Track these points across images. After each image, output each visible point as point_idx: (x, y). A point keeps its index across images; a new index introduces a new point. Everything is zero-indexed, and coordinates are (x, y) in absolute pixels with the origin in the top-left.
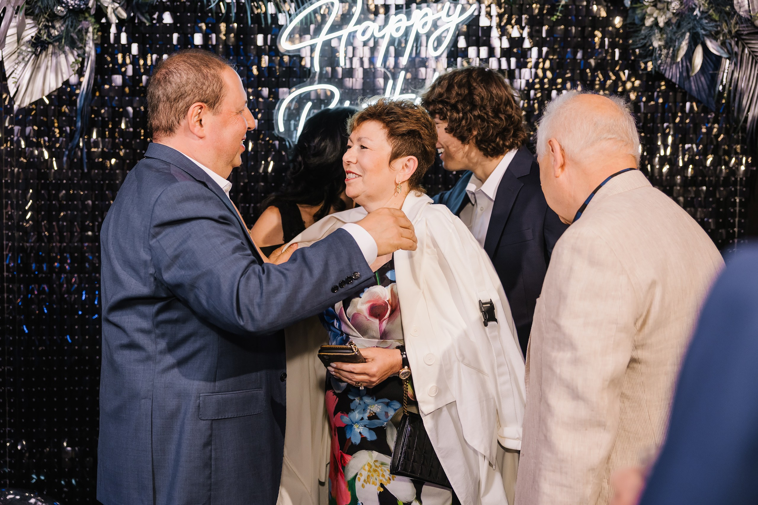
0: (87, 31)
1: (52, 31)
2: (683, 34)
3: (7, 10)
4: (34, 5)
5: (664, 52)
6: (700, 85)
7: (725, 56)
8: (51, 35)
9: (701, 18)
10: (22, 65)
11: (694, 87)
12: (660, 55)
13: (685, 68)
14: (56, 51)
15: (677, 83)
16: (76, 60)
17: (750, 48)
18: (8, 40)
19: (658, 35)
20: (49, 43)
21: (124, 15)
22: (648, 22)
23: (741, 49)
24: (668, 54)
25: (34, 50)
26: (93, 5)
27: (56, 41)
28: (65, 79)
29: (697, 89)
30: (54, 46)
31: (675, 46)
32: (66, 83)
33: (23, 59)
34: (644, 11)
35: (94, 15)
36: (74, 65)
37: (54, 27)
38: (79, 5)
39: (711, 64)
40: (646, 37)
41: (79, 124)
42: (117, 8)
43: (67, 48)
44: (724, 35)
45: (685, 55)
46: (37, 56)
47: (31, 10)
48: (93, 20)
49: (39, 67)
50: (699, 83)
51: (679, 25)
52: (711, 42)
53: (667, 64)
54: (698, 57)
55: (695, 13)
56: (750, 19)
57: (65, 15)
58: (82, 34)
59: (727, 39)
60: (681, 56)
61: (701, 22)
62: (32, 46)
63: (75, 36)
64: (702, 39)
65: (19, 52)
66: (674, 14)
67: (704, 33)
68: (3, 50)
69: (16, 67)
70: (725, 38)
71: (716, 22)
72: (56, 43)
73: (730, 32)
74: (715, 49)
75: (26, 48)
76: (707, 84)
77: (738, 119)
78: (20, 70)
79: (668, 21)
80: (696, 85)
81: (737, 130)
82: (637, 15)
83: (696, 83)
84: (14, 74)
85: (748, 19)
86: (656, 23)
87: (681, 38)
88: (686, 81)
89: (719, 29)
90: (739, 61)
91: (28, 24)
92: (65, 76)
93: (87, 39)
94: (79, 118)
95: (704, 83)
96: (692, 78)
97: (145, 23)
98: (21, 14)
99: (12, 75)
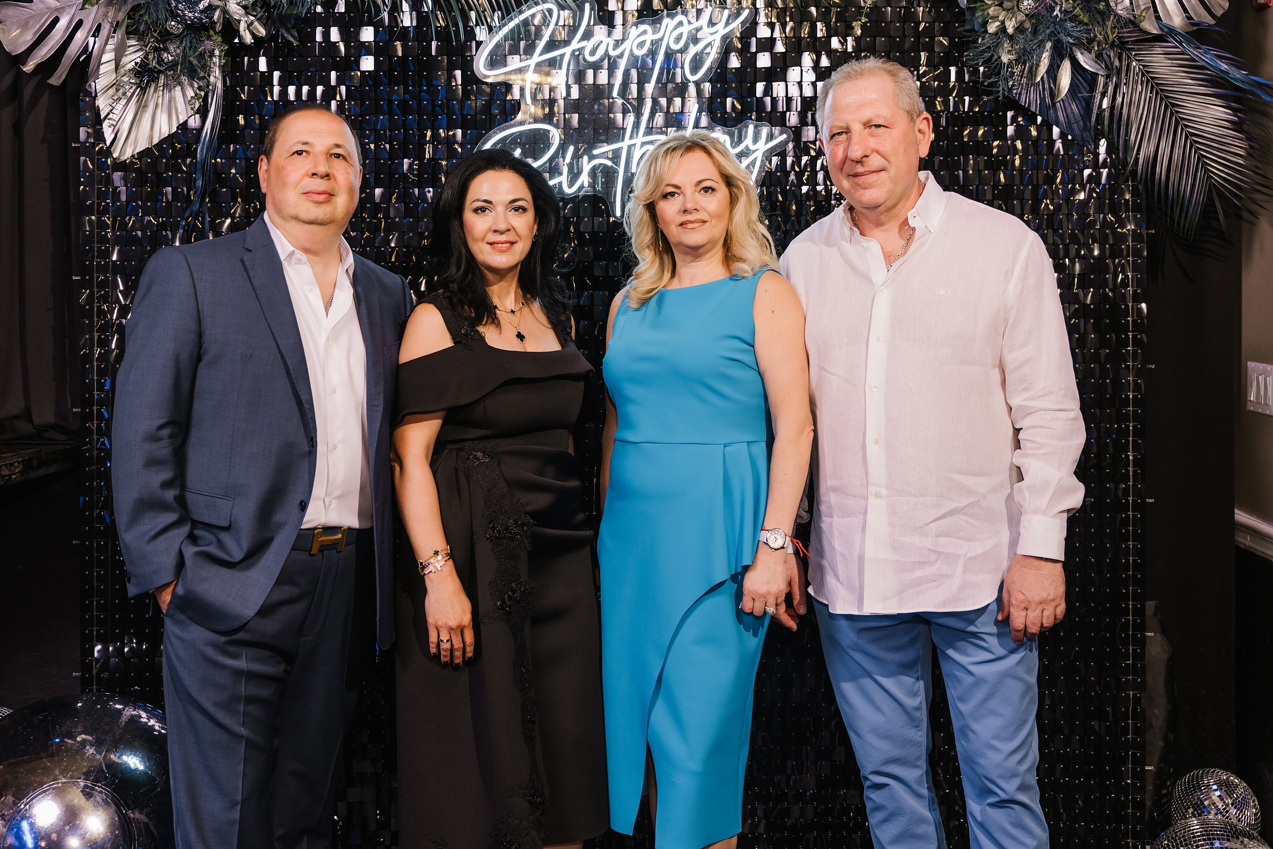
0: (212, 55)
1: (166, 55)
2: (1041, 45)
3: (102, 28)
4: (139, 20)
5: (1017, 70)
6: (1071, 115)
7: (1101, 72)
8: (162, 59)
9: (1063, 21)
10: (123, 102)
11: (1061, 118)
12: (1013, 74)
13: (1047, 91)
14: (169, 82)
15: (1037, 113)
16: (196, 94)
17: (1137, 60)
18: (103, 69)
19: (1006, 45)
20: (160, 72)
21: (262, 32)
22: (992, 28)
23: (1125, 63)
24: (1022, 71)
25: (138, 82)
26: (219, 18)
27: (169, 69)
28: (181, 122)
29: (1066, 120)
30: (167, 76)
31: (1032, 61)
32: (184, 126)
33: (124, 94)
34: (986, 12)
35: (220, 32)
36: (194, 101)
37: (166, 50)
38: (201, 19)
39: (1085, 85)
40: (989, 48)
41: (199, 183)
42: (252, 23)
43: (184, 79)
44: (1099, 44)
45: (1047, 72)
46: (144, 90)
47: (135, 27)
48: (220, 39)
49: (146, 106)
51: (1035, 32)
52: (1082, 54)
53: (1022, 86)
54: (1066, 74)
55: (1055, 14)
56: (1133, 19)
57: (181, 33)
58: (204, 58)
59: (1103, 49)
60: (1042, 75)
61: (1064, 26)
62: (135, 76)
63: (195, 62)
64: (1068, 50)
65: (119, 85)
66: (1027, 15)
67: (1071, 41)
68: (96, 81)
69: (114, 105)
70: (1101, 48)
71: (1086, 24)
72: (170, 71)
73: (1106, 38)
74: (1089, 62)
75: (128, 79)
76: (1080, 113)
77: (1125, 163)
78: (120, 109)
79: (1020, 25)
80: (1065, 115)
81: (1125, 176)
82: (976, 19)
83: (1064, 112)
84: (111, 116)
85: (1130, 20)
86: (1003, 29)
87: (1039, 49)
88: (1050, 110)
89: (1091, 35)
90: (1123, 79)
91: (130, 47)
92: (181, 117)
93: (212, 66)
94: (199, 174)
95: (1075, 110)
96: (1058, 105)
97: (292, 43)
98: (120, 32)
99: (108, 117)
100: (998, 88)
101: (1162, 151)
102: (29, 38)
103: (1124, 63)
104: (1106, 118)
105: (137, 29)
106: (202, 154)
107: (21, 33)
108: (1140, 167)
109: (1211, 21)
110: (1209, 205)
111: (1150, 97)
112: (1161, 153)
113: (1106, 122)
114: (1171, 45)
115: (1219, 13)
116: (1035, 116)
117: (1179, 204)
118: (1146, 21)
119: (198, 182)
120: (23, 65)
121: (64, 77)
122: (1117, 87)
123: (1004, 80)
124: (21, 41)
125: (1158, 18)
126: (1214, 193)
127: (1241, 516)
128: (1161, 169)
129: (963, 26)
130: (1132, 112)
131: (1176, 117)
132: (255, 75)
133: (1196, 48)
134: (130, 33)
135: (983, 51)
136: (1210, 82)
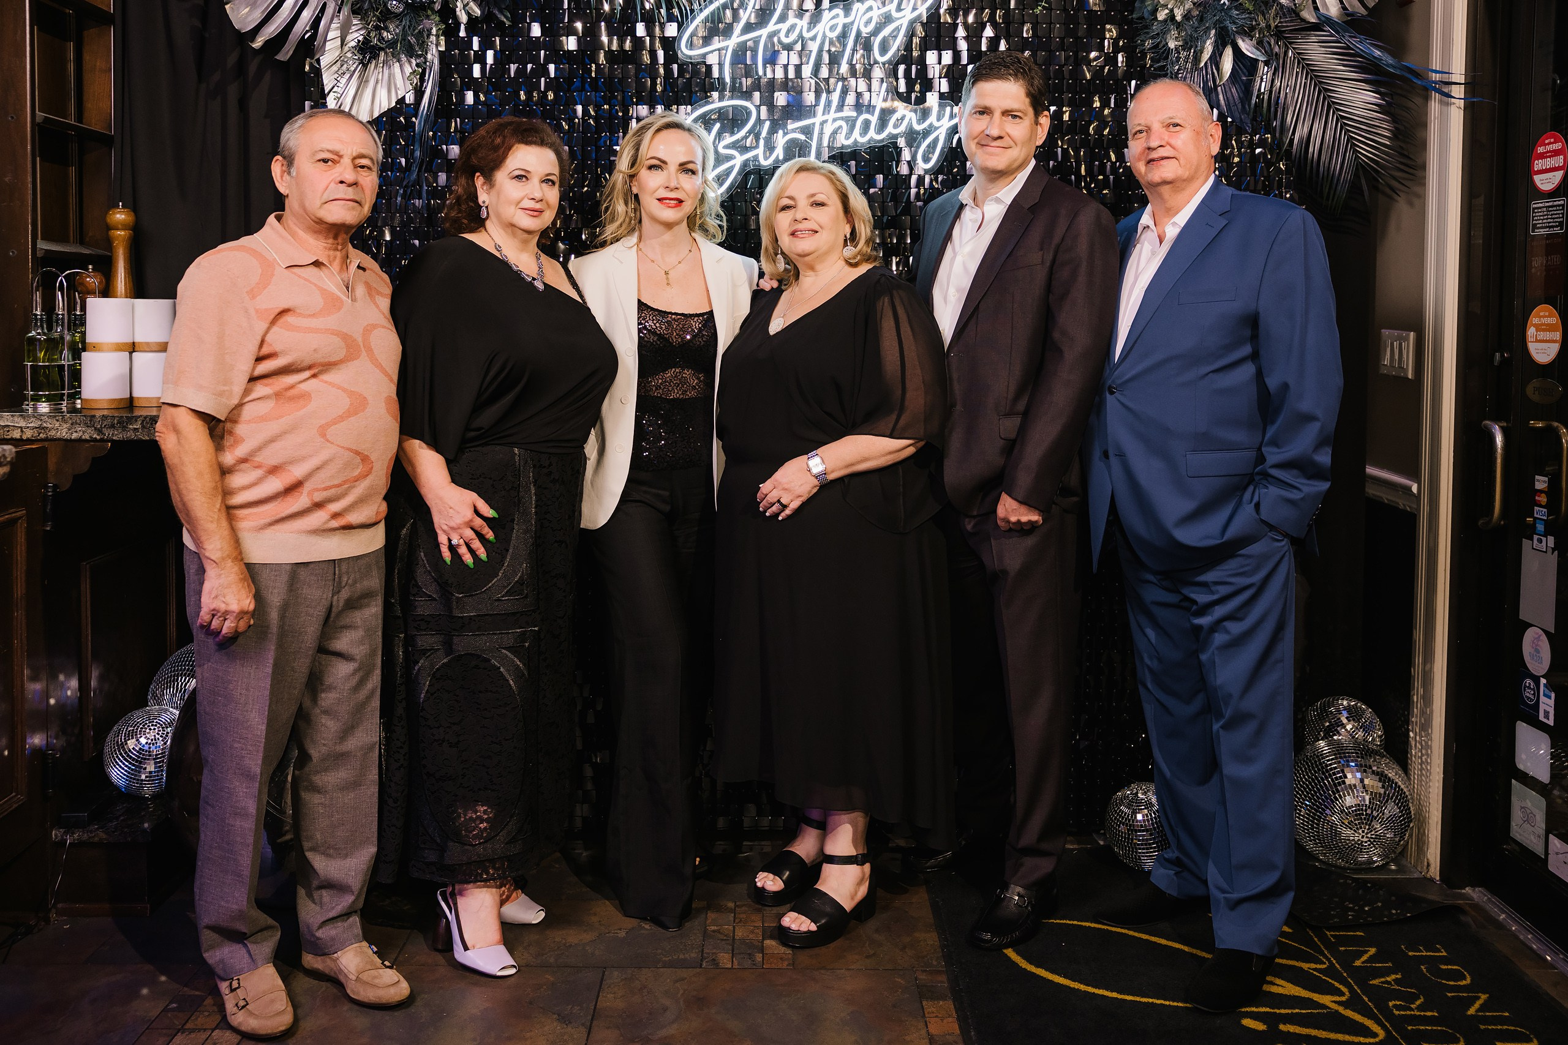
0: (429, 34)
1: (385, 34)
2: (1207, 31)
3: (327, 6)
5: (1183, 54)
6: (1231, 98)
7: (1262, 58)
8: (382, 37)
9: (1229, 8)
10: (347, 76)
11: (1222, 102)
12: (1178, 58)
13: (1210, 77)
14: (389, 59)
16: (415, 71)
17: (1294, 48)
18: (329, 46)
19: (1174, 33)
20: (380, 49)
21: (477, 11)
22: (1162, 15)
23: (1283, 50)
24: (1187, 57)
25: (361, 58)
27: (389, 47)
28: (399, 97)
30: (386, 53)
31: (1196, 47)
32: (402, 101)
33: (348, 69)
35: (440, 13)
36: (412, 77)
37: (386, 29)
39: (1245, 70)
40: (1158, 33)
41: (418, 153)
42: (468, 3)
43: (403, 58)
44: (1261, 31)
45: (1210, 58)
46: (365, 66)
48: (437, 19)
49: (367, 81)
50: (1229, 94)
51: (1201, 19)
52: (1243, 41)
53: (1188, 70)
54: (1228, 61)
55: (1222, 2)
56: (1293, 7)
57: (402, 12)
58: (422, 38)
59: (1264, 36)
60: (1206, 60)
61: (1230, 14)
62: (358, 53)
63: (413, 40)
64: (1231, 37)
65: (343, 61)
66: (1194, 4)
67: (1234, 29)
68: (321, 58)
69: (338, 79)
70: (1261, 36)
71: (1250, 13)
72: (389, 49)
73: (1268, 27)
75: (351, 55)
76: (1239, 97)
77: (1281, 143)
78: (343, 83)
79: (1187, 14)
82: (1146, 7)
83: (1225, 97)
84: (335, 89)
85: (1292, 9)
86: (1171, 17)
87: (1205, 36)
88: (1212, 93)
89: (1254, 23)
90: (1281, 65)
91: (354, 25)
92: (399, 92)
93: (429, 44)
94: (417, 146)
95: (1236, 95)
96: (1219, 88)
97: (504, 24)
98: (346, 10)
99: (333, 90)
101: (1315, 133)
102: (257, 16)
103: (1281, 50)
104: (1264, 101)
105: (361, 8)
106: (420, 127)
107: (249, 11)
108: (1295, 147)
109: (1363, 11)
110: (1355, 187)
111: (1305, 83)
112: (1314, 136)
113: (1265, 105)
114: (1327, 34)
115: (1371, 4)
117: (1329, 182)
118: (1306, 10)
119: (416, 152)
120: (251, 42)
121: (291, 52)
122: (1275, 73)
123: (1172, 64)
124: (250, 19)
125: (1316, 8)
126: (1361, 172)
127: (1371, 470)
128: (1314, 149)
129: (1132, 14)
130: (1288, 97)
131: (1328, 101)
132: (469, 54)
133: (1350, 37)
134: (355, 12)
135: (1153, 38)
136: (1361, 69)
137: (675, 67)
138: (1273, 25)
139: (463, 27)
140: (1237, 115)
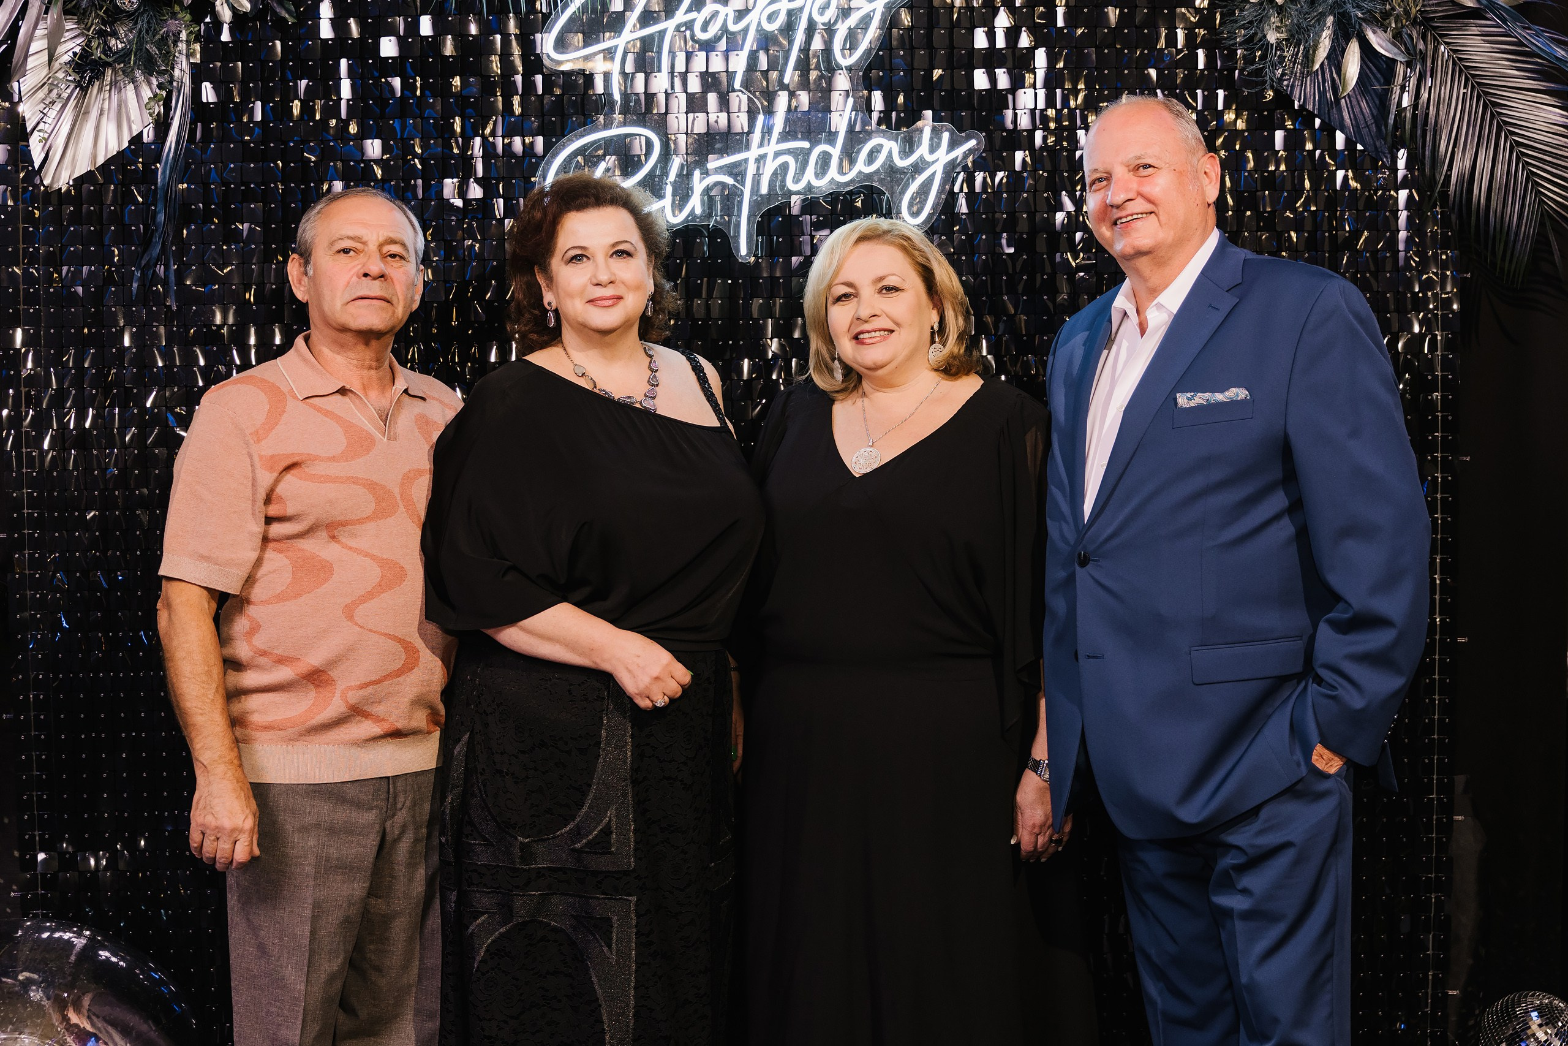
0: (177, 39)
1: (113, 42)
2: (1321, 18)
3: (30, 5)
5: (1289, 52)
6: (1359, 116)
7: (1400, 58)
8: (109, 47)
10: (58, 106)
11: (1347, 120)
12: (1282, 58)
13: (1328, 84)
14: (119, 79)
15: (1316, 113)
16: (156, 95)
17: (1447, 43)
18: (31, 62)
19: (1274, 20)
20: (106, 65)
21: (246, 5)
24: (1295, 55)
25: (78, 78)
27: (119, 60)
28: (135, 133)
29: (1354, 122)
30: (114, 70)
31: (1307, 41)
32: (137, 139)
33: (59, 96)
35: (191, 8)
36: (152, 103)
37: (114, 34)
39: (1379, 76)
40: (1251, 22)
41: (161, 217)
43: (139, 75)
44: (1398, 19)
45: (1328, 57)
46: (84, 90)
47: (74, 3)
48: (188, 17)
49: (87, 113)
50: (1357, 110)
52: (1374, 32)
53: (1296, 75)
54: (1353, 61)
58: (167, 44)
59: (1403, 26)
60: (1321, 61)
62: (74, 71)
63: (154, 50)
64: (1357, 27)
65: (51, 84)
67: (1360, 15)
68: (21, 81)
69: (45, 111)
70: (1399, 25)
72: (119, 64)
73: (1408, 12)
74: (1384, 44)
75: (64, 75)
76: (1372, 114)
77: (1433, 180)
78: (53, 116)
80: (1352, 115)
81: (1433, 200)
83: (1351, 112)
84: (41, 126)
87: (1319, 25)
88: (1333, 109)
89: (1388, 7)
90: (1429, 69)
91: (68, 30)
92: (134, 127)
93: (177, 54)
94: (160, 206)
95: (1366, 110)
96: (1343, 101)
97: (285, 20)
98: (55, 12)
99: (39, 128)
100: (1264, 76)
101: (1480, 166)
103: (1429, 46)
104: (1407, 121)
105: (77, 6)
106: (165, 177)
108: (1452, 188)
110: (1541, 240)
111: (1464, 93)
112: (1480, 169)
113: (1408, 126)
114: (1490, 23)
116: (1311, 116)
117: (1504, 238)
119: (159, 215)
122: (1421, 78)
123: (1272, 67)
126: (1548, 223)
128: (1479, 190)
130: (1441, 112)
131: (1497, 120)
132: (235, 67)
133: (1525, 28)
134: (67, 12)
135: (1244, 27)
136: (1542, 74)
137: (539, 79)
138: (1414, 10)
139: (226, 28)
140: (1368, 139)
